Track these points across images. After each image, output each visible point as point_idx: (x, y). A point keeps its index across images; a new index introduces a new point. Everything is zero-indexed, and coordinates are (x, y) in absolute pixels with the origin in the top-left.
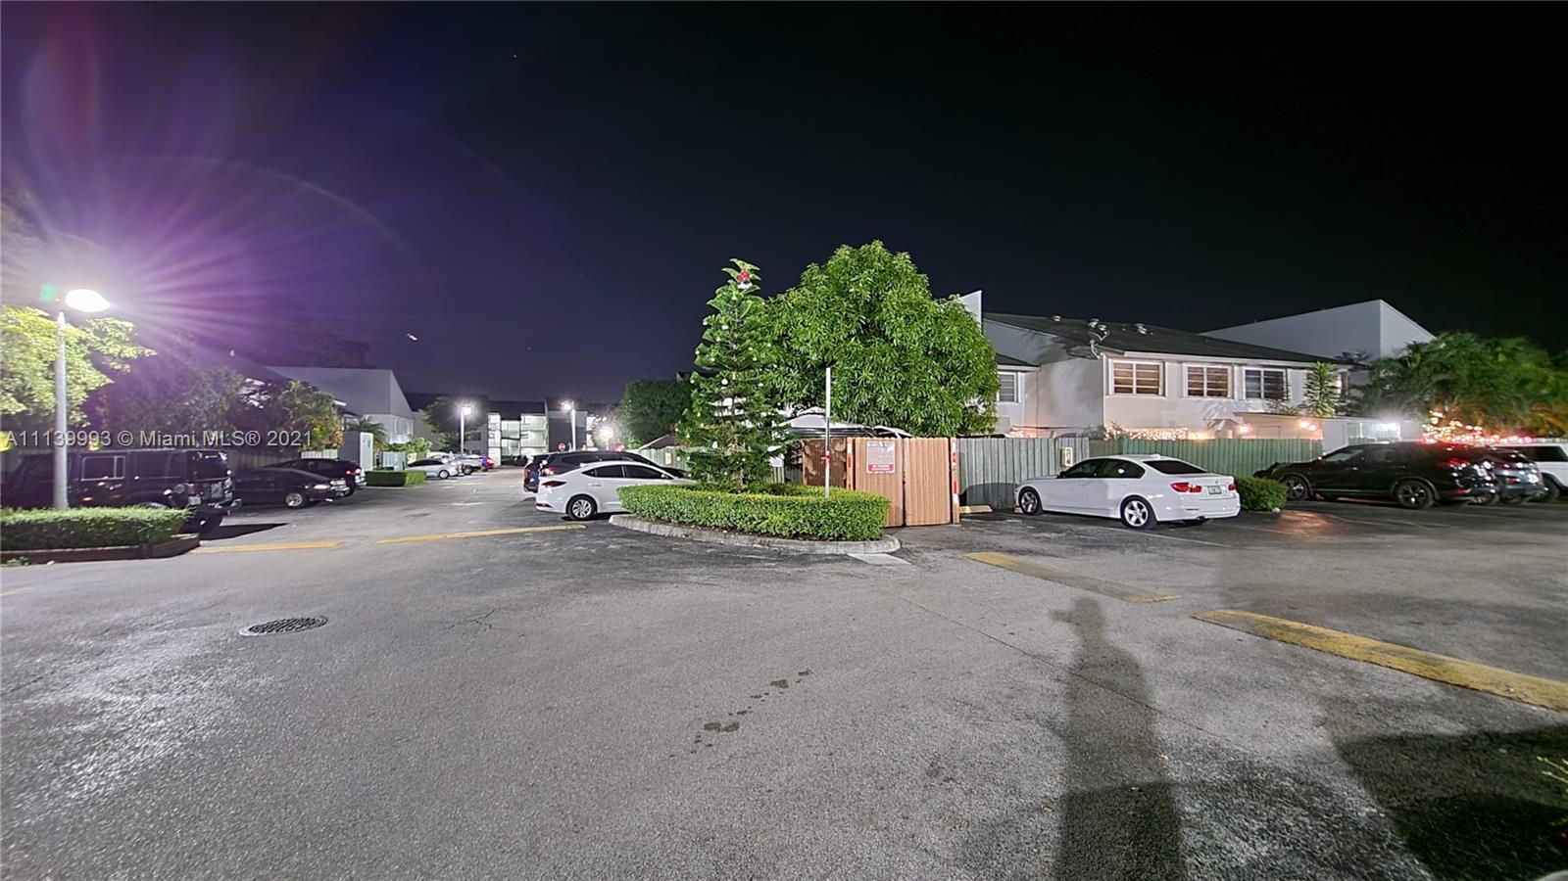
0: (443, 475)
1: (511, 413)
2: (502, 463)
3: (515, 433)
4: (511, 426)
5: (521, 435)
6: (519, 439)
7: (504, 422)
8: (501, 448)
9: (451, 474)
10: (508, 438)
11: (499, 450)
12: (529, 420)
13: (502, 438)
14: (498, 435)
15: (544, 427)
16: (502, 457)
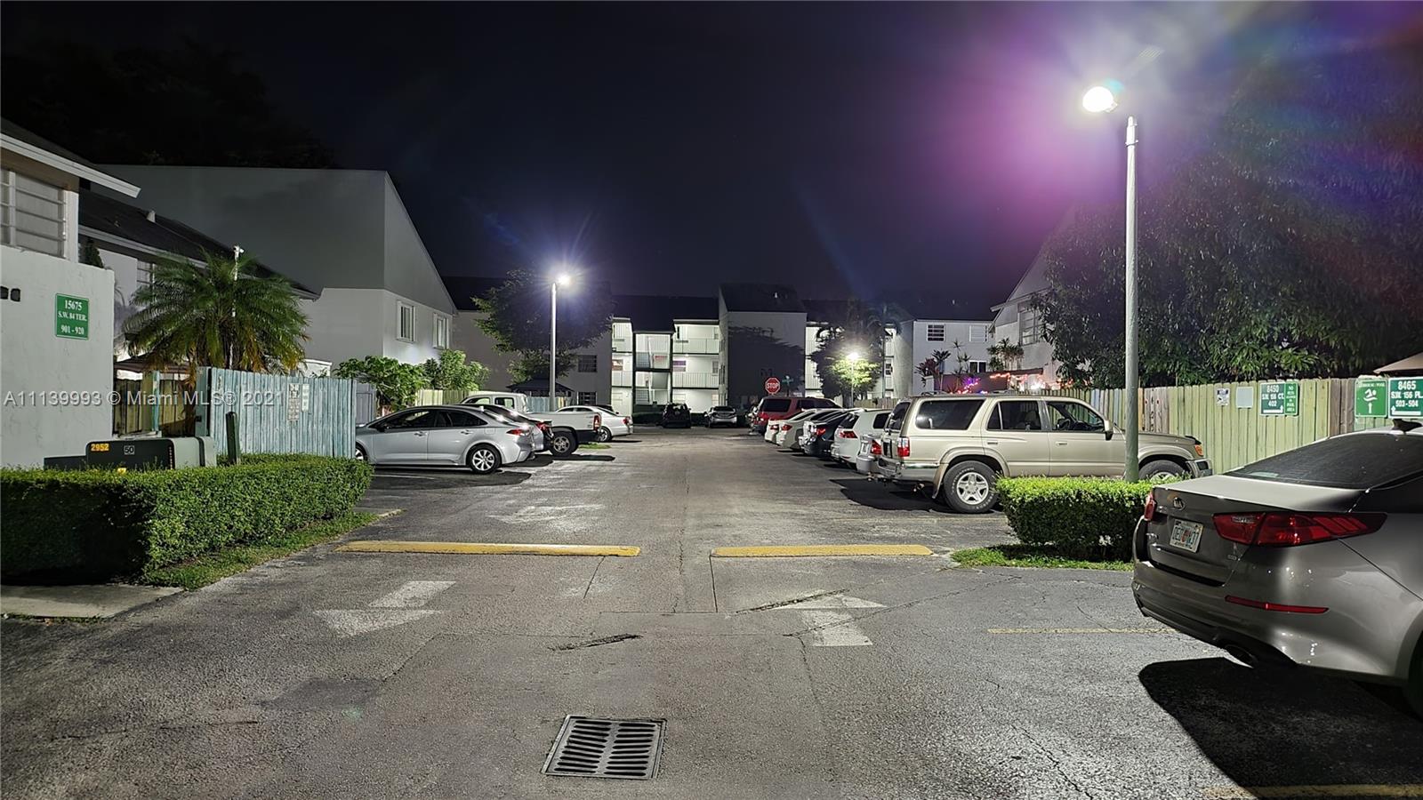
0: (482, 461)
1: (655, 318)
2: (638, 420)
3: (660, 358)
4: (652, 344)
5: (672, 362)
6: (669, 371)
7: (641, 337)
8: (634, 388)
9: (507, 459)
10: (649, 370)
11: (630, 392)
12: (688, 331)
13: (635, 369)
14: (628, 362)
15: (715, 347)
16: (636, 407)
